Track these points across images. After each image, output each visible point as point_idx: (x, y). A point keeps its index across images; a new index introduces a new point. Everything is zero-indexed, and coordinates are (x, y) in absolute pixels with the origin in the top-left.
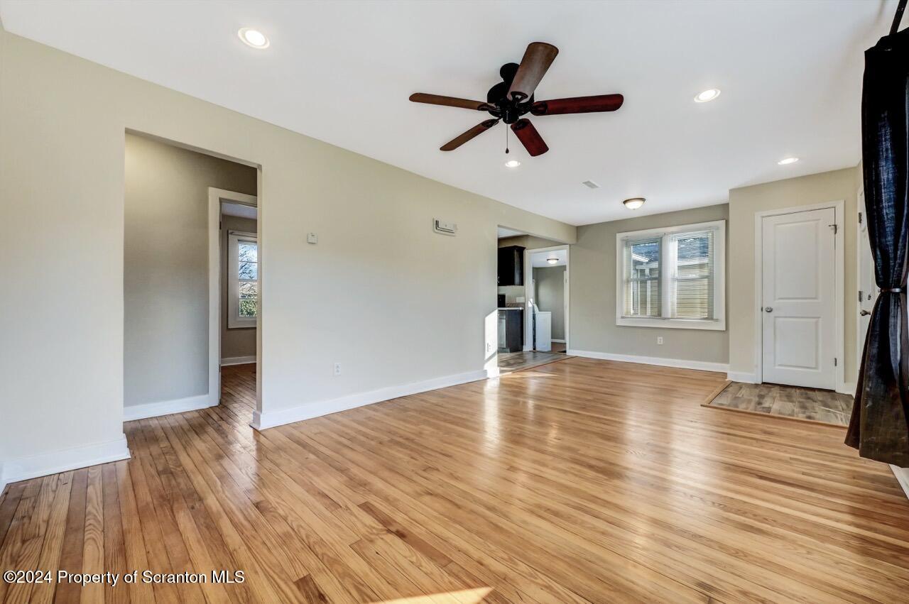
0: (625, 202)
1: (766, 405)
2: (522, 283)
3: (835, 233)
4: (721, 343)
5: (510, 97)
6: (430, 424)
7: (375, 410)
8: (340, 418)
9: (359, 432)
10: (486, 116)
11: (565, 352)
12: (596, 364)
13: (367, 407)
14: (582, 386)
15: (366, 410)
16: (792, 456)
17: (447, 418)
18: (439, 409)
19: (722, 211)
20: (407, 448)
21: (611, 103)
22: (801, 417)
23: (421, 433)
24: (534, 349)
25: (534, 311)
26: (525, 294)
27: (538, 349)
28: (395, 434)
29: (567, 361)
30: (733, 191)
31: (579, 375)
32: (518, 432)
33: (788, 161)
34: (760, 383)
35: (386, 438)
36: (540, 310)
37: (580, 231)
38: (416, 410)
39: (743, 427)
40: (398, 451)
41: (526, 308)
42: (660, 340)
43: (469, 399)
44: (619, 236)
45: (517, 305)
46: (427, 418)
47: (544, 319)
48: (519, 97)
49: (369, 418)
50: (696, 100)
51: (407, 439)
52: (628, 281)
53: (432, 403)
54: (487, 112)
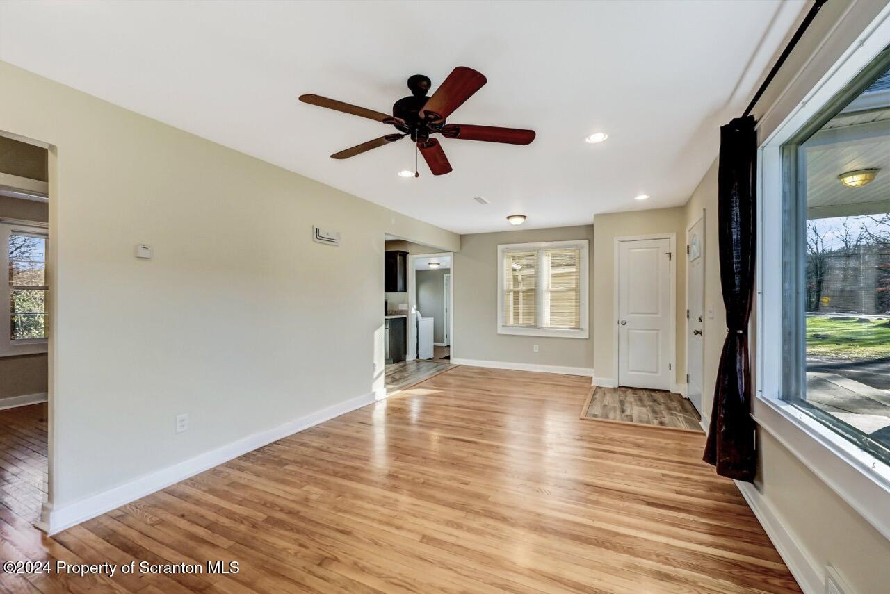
0: (509, 218)
1: (628, 413)
2: (405, 290)
3: (670, 259)
4: (586, 349)
5: (422, 115)
6: (318, 483)
7: (240, 469)
8: (189, 490)
9: (219, 510)
10: (391, 130)
11: (448, 358)
12: (480, 373)
13: (230, 465)
14: (472, 404)
15: (228, 470)
16: (664, 472)
17: (338, 469)
18: (327, 456)
19: (588, 231)
20: (292, 530)
21: (523, 137)
22: (655, 423)
23: (307, 500)
24: (418, 357)
25: (417, 319)
26: (407, 302)
27: (421, 358)
28: (273, 506)
29: (451, 372)
30: (597, 216)
31: (468, 390)
32: (422, 480)
33: (642, 197)
34: (617, 387)
35: (260, 516)
36: (423, 316)
37: (462, 238)
38: (295, 462)
39: (617, 441)
40: (281, 537)
41: (410, 316)
42: (536, 348)
43: (358, 435)
44: (500, 247)
45: (400, 312)
46: (310, 473)
47: (427, 325)
48: (432, 117)
49: (233, 484)
50: (587, 140)
51: (290, 513)
52: (508, 292)
53: (314, 447)
54: (393, 126)
